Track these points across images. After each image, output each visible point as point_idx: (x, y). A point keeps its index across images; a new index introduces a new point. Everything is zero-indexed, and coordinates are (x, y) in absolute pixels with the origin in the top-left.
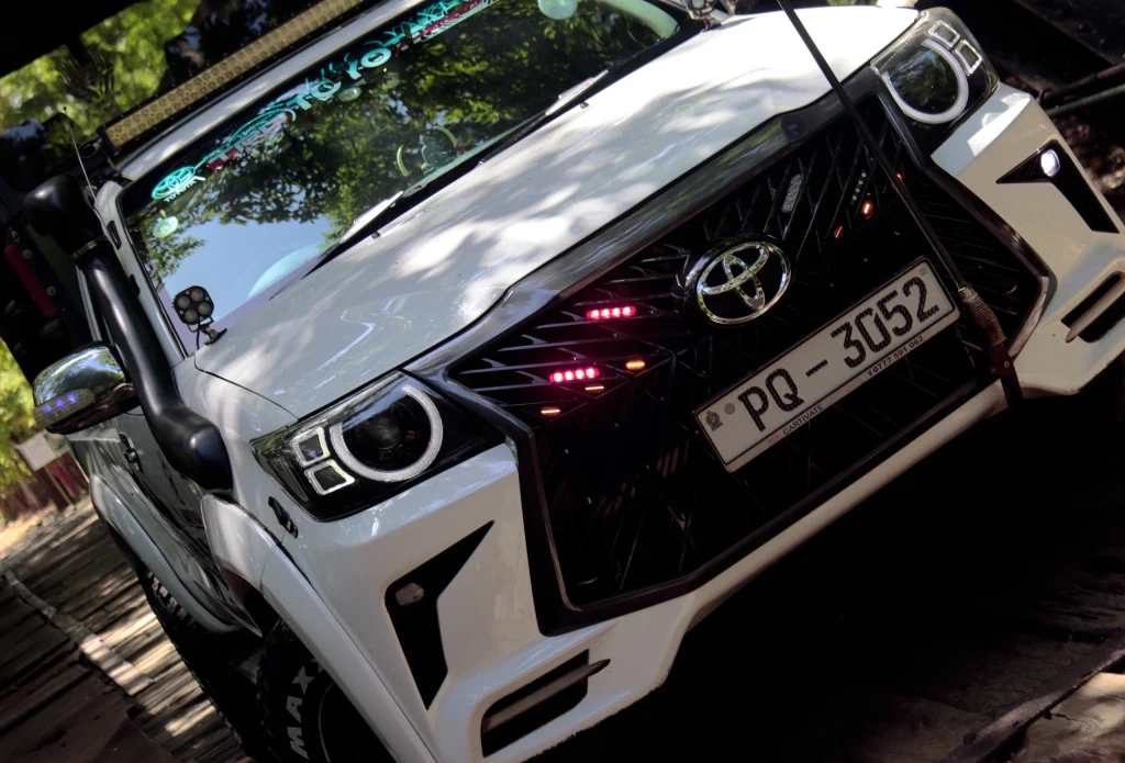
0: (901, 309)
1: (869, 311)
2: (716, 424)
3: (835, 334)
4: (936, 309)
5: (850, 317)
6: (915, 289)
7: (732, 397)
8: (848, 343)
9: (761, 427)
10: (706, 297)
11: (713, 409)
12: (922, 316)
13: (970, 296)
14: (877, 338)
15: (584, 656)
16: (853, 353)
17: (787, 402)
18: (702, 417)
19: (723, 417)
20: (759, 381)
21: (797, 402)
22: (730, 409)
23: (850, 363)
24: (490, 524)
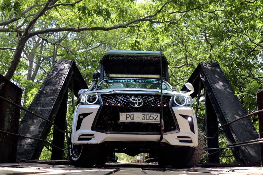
0: (153, 117)
1: (149, 115)
2: (122, 115)
3: (143, 115)
4: (157, 120)
5: (146, 114)
6: (156, 116)
7: (126, 114)
8: (144, 117)
9: (127, 119)
10: (131, 101)
11: (122, 113)
12: (155, 120)
13: (162, 121)
14: (148, 119)
15: (93, 135)
16: (144, 118)
17: (132, 118)
18: (121, 113)
19: (123, 115)
20: (130, 114)
21: (133, 119)
22: (124, 115)
23: (142, 119)
24: (93, 113)
